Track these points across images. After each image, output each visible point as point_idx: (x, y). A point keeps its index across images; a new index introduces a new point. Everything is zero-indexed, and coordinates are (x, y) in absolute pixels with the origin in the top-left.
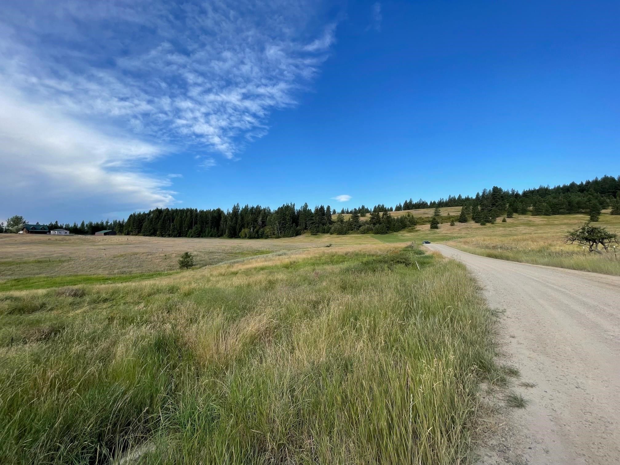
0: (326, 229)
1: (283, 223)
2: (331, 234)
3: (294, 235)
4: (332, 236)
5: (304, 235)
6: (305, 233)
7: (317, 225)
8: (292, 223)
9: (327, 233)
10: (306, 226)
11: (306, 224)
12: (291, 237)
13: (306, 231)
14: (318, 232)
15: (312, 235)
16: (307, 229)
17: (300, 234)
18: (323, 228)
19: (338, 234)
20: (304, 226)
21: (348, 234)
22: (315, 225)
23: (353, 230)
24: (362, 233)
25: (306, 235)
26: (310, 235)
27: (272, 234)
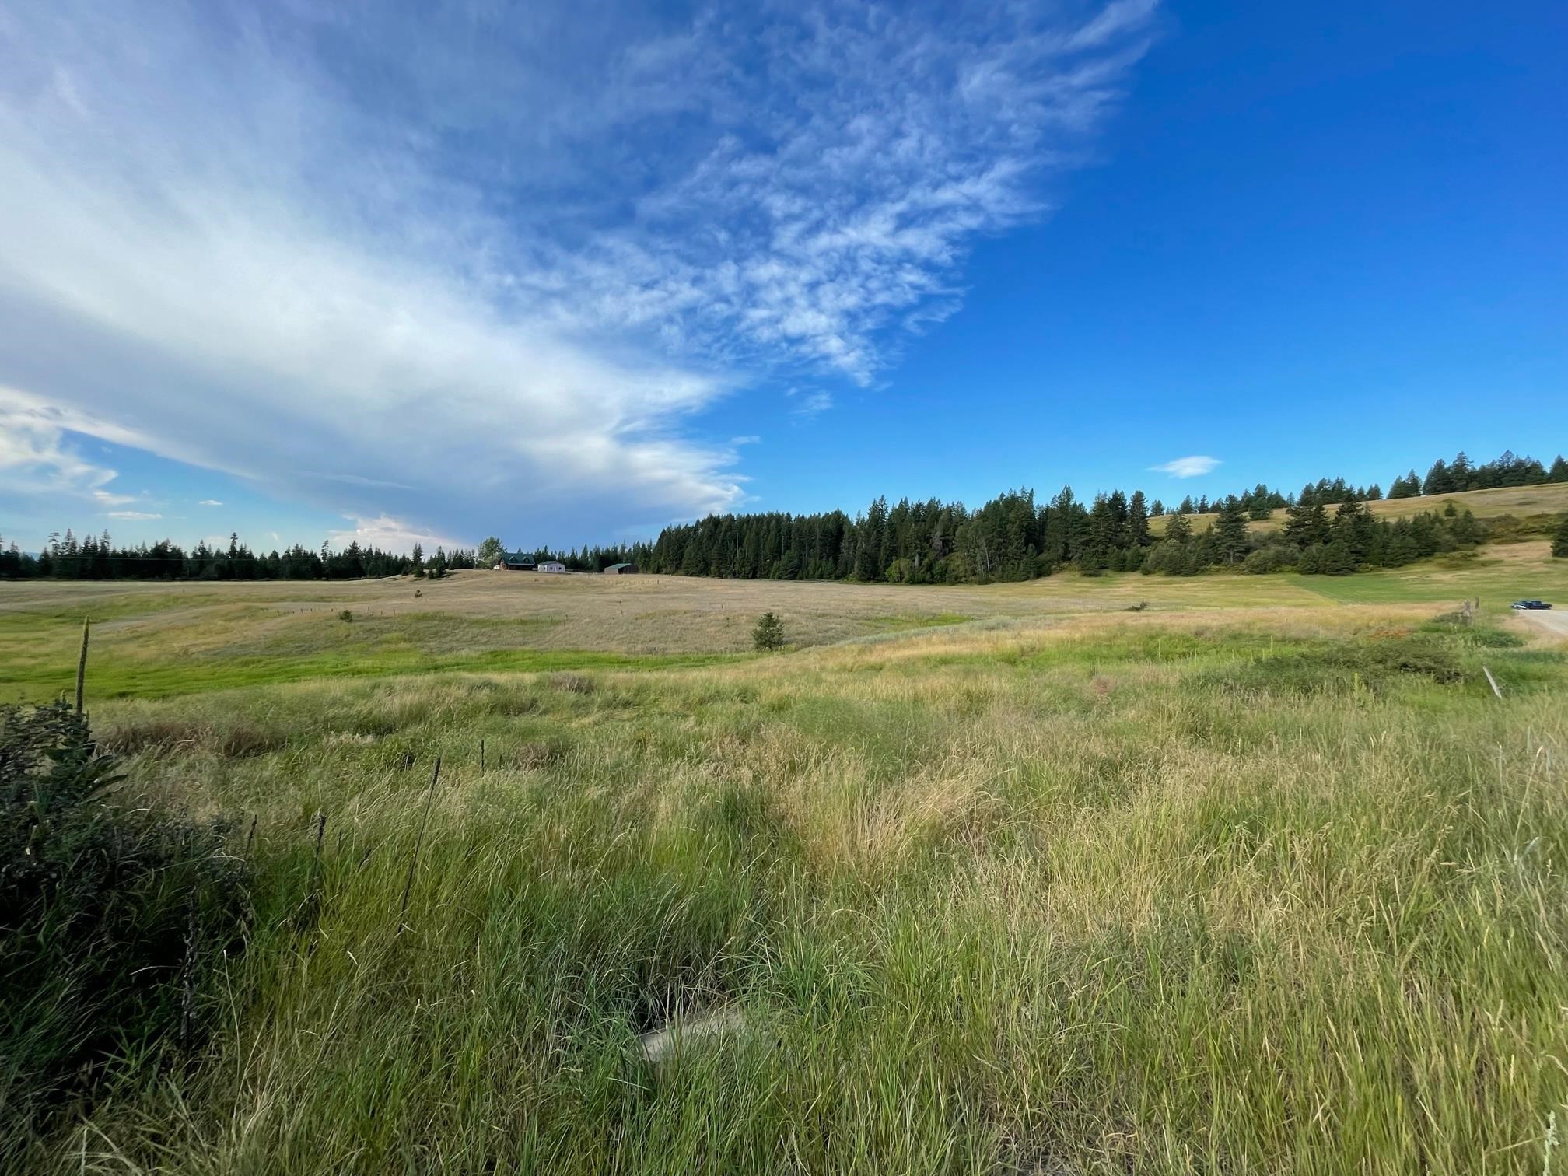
0: (1129, 558)
1: (1000, 544)
2: (1146, 573)
3: (1032, 575)
4: (1150, 578)
5: (1060, 575)
6: (1062, 569)
7: (1100, 548)
8: (1026, 544)
9: (1133, 569)
10: (1067, 552)
11: (1067, 545)
12: (1021, 580)
13: (1065, 564)
14: (1102, 568)
15: (1085, 575)
16: (1070, 559)
17: (1048, 574)
18: (1121, 556)
19: (1168, 574)
20: (1061, 551)
21: (1204, 572)
22: (1094, 547)
23: (1221, 560)
24: (1257, 570)
25: (1065, 575)
26: (1078, 574)
27: (969, 572)
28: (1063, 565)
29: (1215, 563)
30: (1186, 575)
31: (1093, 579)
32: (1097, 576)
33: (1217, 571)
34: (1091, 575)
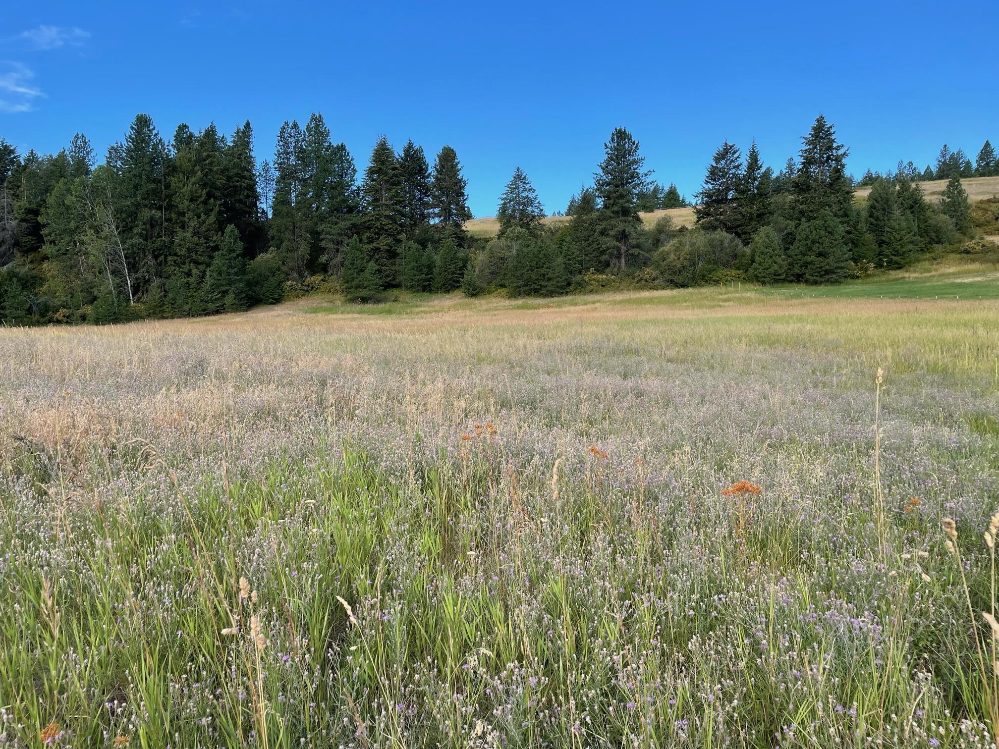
0: (438, 263)
1: (152, 223)
2: (474, 292)
4: (481, 303)
5: (302, 303)
6: (309, 290)
7: (384, 242)
8: (221, 227)
9: (450, 285)
10: (316, 250)
11: (316, 235)
12: (206, 313)
13: (317, 278)
14: (388, 286)
15: (353, 300)
16: (324, 269)
17: (276, 299)
18: (424, 260)
19: (516, 293)
20: (304, 250)
21: (581, 288)
22: (371, 241)
23: (608, 265)
24: (679, 279)
25: (315, 300)
26: (339, 299)
27: (80, 297)
28: (310, 280)
29: (599, 271)
30: (550, 294)
31: (369, 306)
32: (378, 301)
33: (604, 286)
34: (364, 300)
